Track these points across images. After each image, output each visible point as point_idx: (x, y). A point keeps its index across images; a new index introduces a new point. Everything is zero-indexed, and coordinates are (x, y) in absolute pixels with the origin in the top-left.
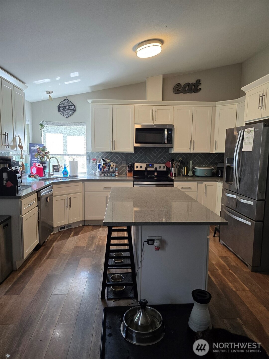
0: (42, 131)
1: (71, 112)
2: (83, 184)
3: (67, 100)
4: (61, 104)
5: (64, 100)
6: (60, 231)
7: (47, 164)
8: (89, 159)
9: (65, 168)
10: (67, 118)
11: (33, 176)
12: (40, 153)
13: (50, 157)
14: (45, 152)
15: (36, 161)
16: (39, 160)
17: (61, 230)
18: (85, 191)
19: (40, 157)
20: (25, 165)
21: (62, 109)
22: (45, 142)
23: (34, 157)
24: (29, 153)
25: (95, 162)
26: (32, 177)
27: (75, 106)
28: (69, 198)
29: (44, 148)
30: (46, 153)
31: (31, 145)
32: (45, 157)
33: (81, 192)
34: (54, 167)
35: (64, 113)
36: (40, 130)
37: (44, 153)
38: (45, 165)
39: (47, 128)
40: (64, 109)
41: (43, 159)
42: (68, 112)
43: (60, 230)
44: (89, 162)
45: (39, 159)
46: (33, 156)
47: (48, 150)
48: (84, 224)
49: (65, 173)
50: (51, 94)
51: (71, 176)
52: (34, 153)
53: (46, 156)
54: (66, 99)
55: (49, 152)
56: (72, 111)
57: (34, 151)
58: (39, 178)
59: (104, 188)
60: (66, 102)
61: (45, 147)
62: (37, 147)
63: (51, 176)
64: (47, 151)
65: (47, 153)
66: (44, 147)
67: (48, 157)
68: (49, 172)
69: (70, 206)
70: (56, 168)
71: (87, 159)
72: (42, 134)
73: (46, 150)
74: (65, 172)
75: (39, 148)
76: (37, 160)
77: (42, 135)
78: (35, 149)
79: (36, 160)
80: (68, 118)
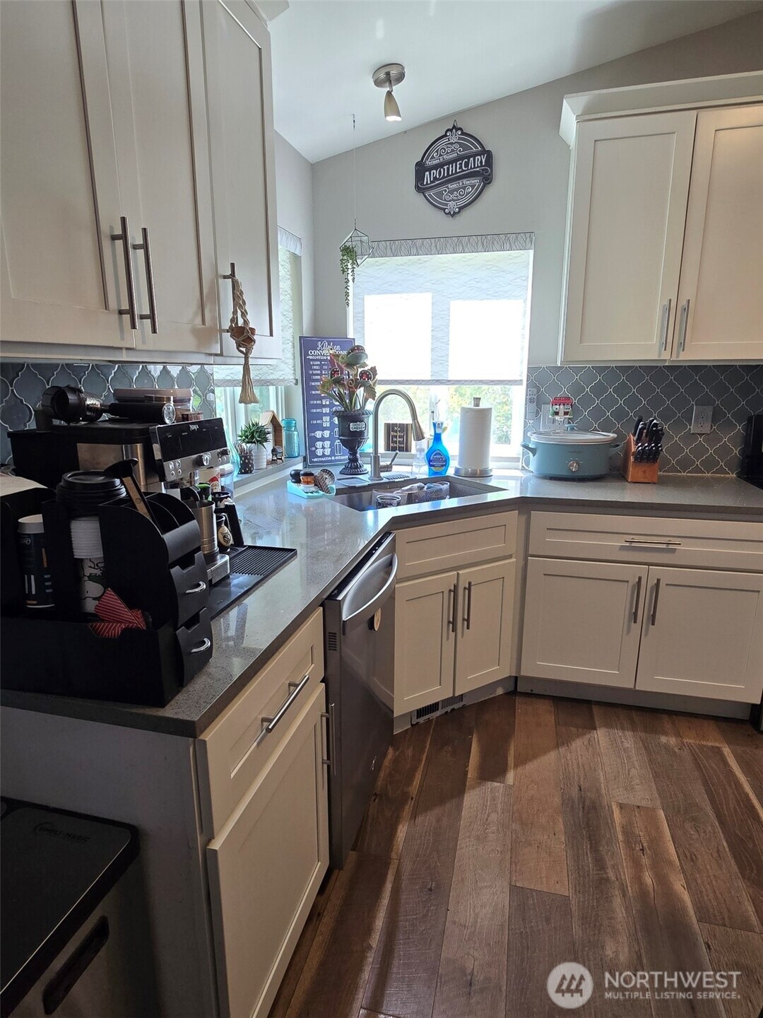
0: (350, 278)
1: (473, 186)
2: (524, 518)
3: (458, 129)
4: (429, 155)
5: (445, 135)
6: (417, 723)
7: (366, 420)
8: (536, 401)
9: (437, 438)
10: (452, 216)
11: (309, 479)
12: (342, 373)
13: (380, 390)
14: (360, 370)
15: (326, 410)
16: (337, 403)
17: (422, 720)
18: (530, 553)
19: (340, 393)
20: (283, 424)
21: (435, 179)
22: (361, 329)
23: (319, 392)
24: (299, 377)
25: (566, 413)
26: (308, 483)
27: (489, 155)
28: (463, 584)
29: (356, 354)
30: (362, 374)
31: (306, 345)
32: (360, 392)
33: (510, 557)
34: (392, 433)
35: (440, 195)
36: (343, 271)
37: (356, 375)
38: (360, 426)
39: (368, 269)
40: (444, 177)
41: (351, 401)
42: (456, 190)
43: (419, 720)
44: (537, 413)
45: (337, 401)
46: (315, 388)
47: (370, 362)
48: (511, 688)
49: (437, 458)
50: (394, 87)
51: (463, 472)
52: (317, 375)
53: (362, 389)
54: (454, 127)
55: (374, 370)
56: (476, 181)
57: (318, 367)
58: (334, 486)
59: (628, 544)
60: (452, 144)
61: (358, 347)
62: (331, 352)
63: (382, 474)
64: (367, 366)
65: (367, 376)
66: (358, 349)
67: (371, 392)
68: (376, 458)
69: (468, 620)
70: (399, 438)
71: (530, 400)
72: (351, 291)
73: (362, 362)
74: (438, 456)
75: (338, 356)
76: (328, 403)
77: (347, 294)
78: (324, 360)
79: (325, 406)
80: (458, 218)
